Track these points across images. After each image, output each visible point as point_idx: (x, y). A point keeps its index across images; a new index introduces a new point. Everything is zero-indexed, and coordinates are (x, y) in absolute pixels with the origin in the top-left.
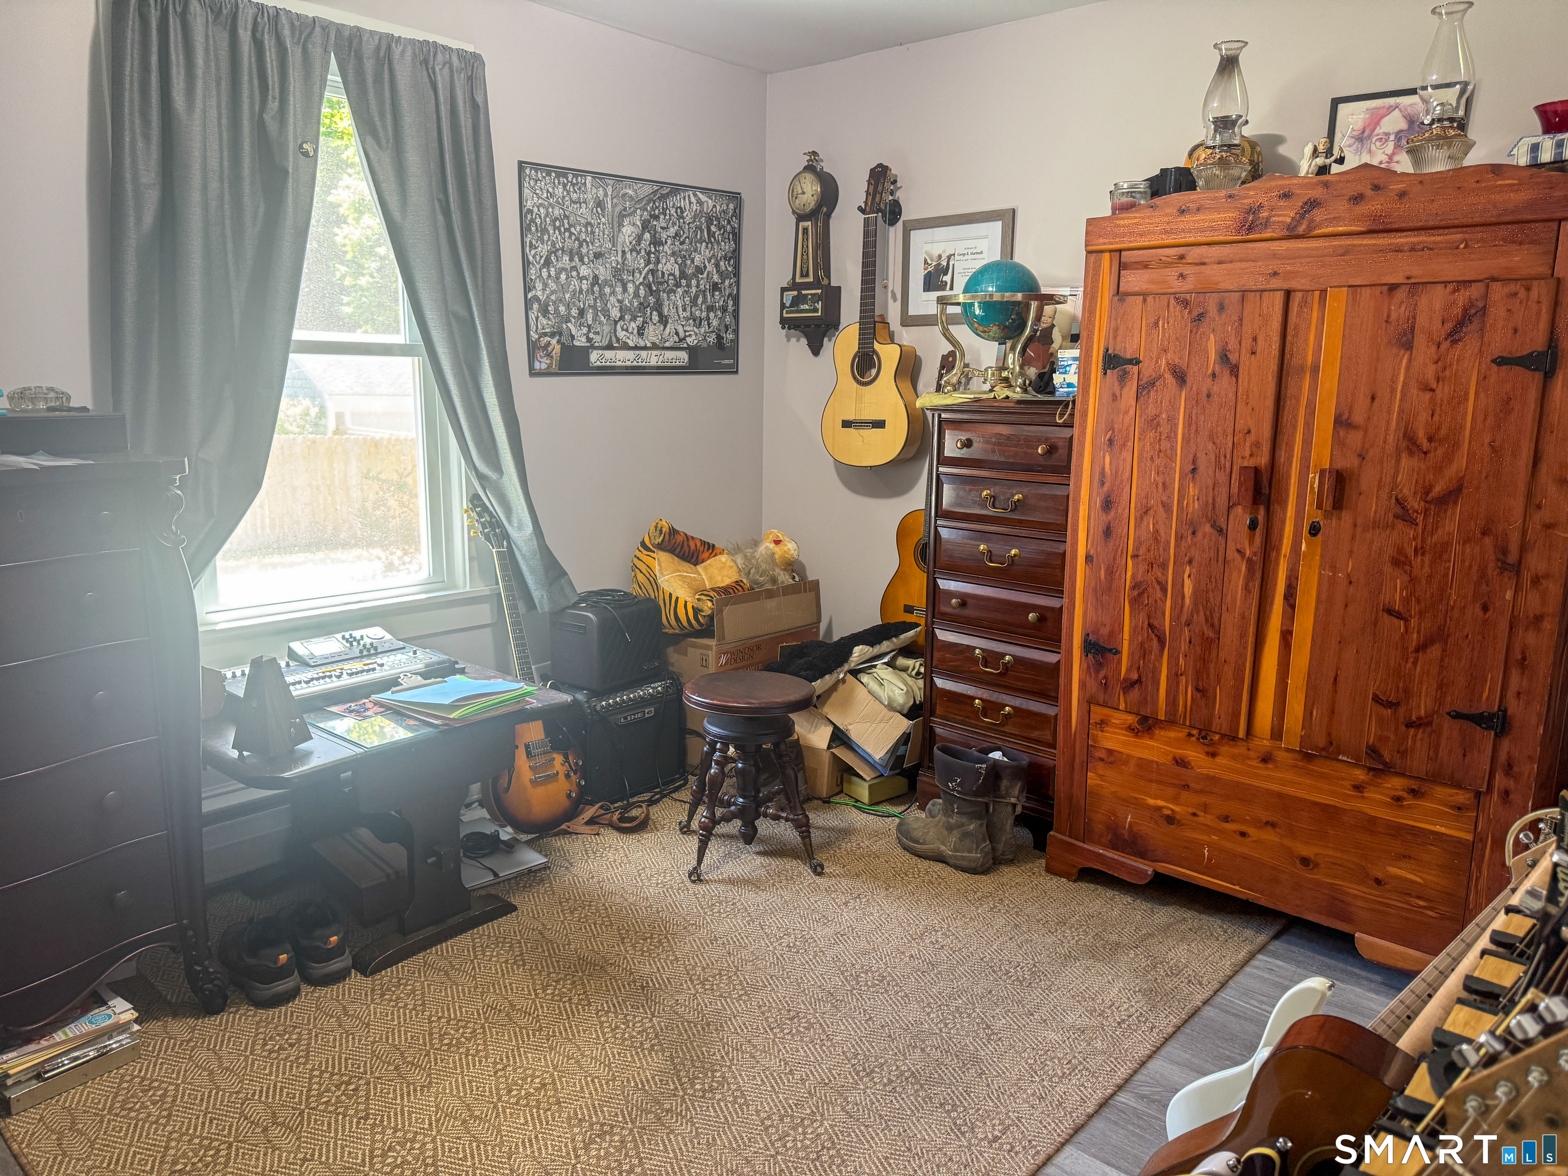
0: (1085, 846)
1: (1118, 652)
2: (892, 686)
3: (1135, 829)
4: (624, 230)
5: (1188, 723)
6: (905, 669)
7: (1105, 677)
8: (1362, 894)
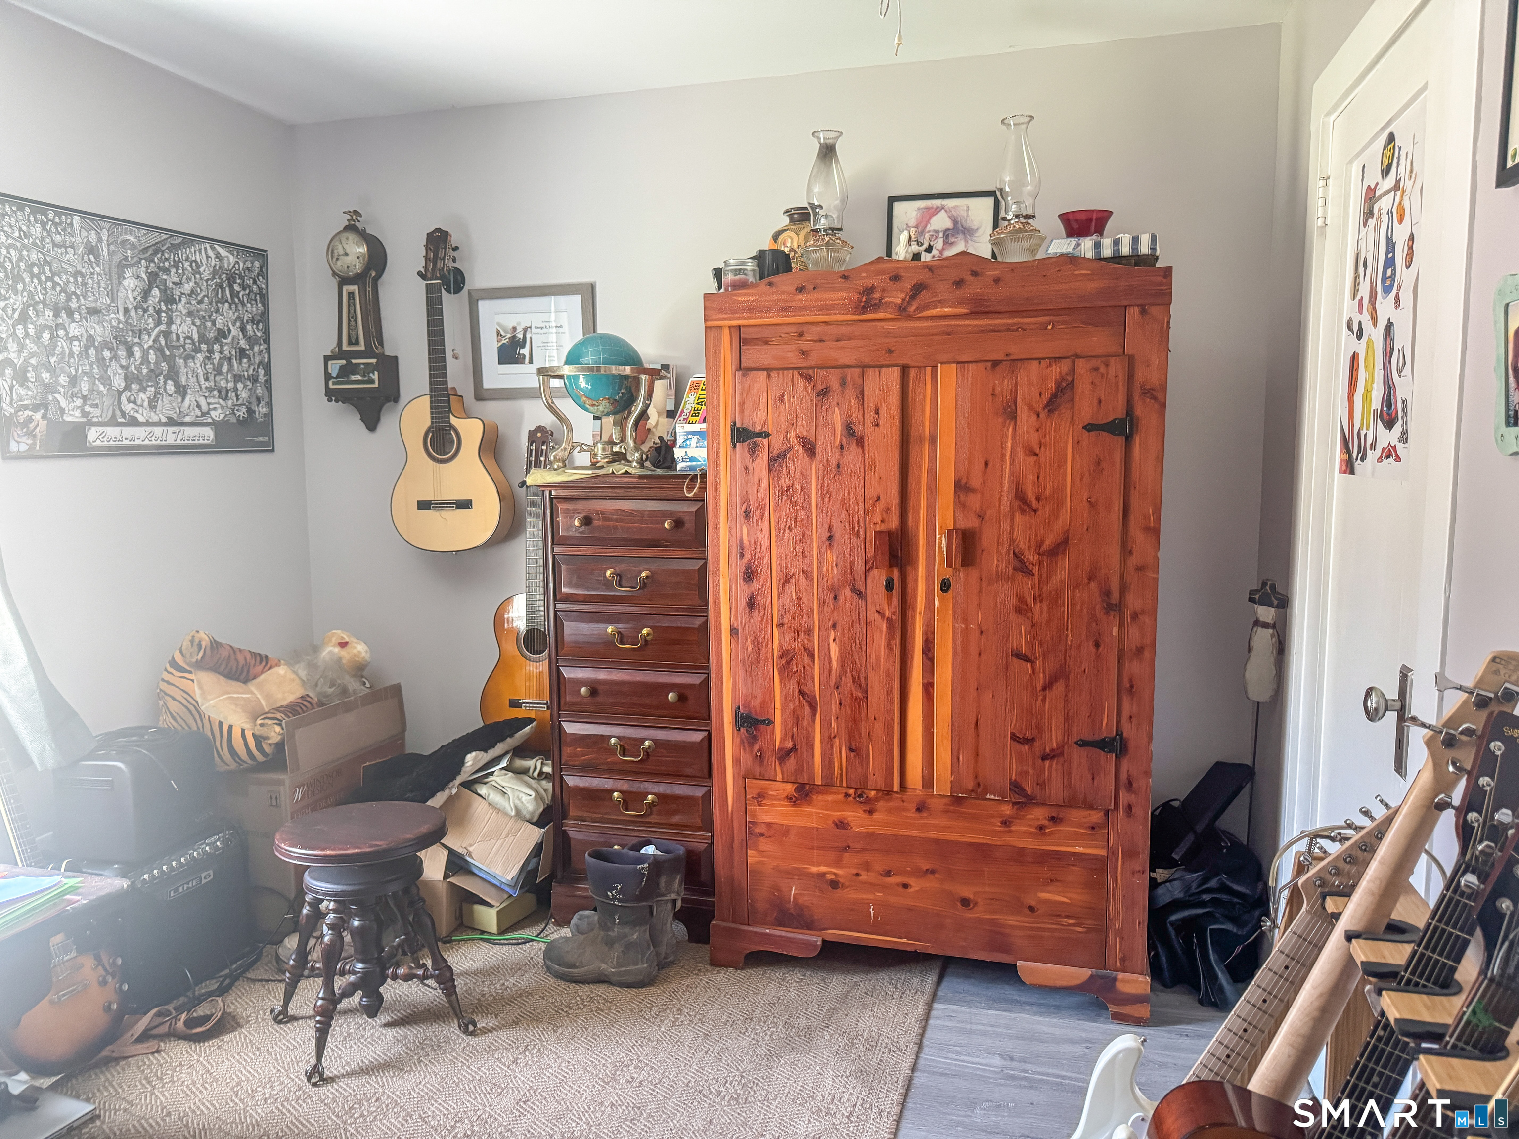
0: (751, 929)
1: (770, 722)
2: (517, 793)
3: (800, 901)
4: (125, 283)
5: (844, 785)
6: (524, 771)
7: (760, 750)
8: (1018, 924)
